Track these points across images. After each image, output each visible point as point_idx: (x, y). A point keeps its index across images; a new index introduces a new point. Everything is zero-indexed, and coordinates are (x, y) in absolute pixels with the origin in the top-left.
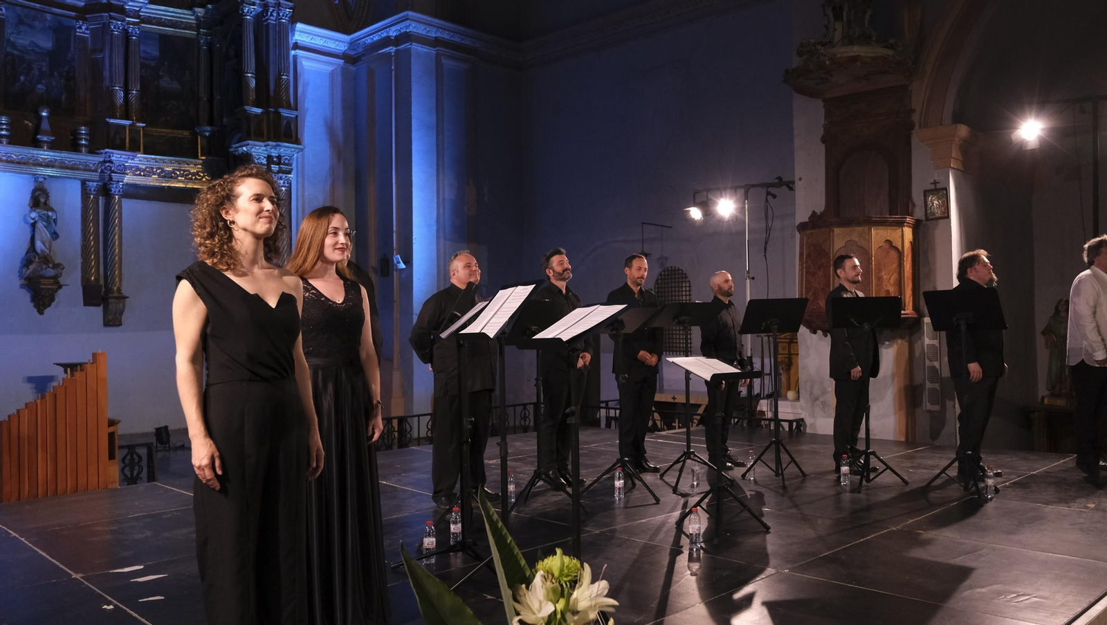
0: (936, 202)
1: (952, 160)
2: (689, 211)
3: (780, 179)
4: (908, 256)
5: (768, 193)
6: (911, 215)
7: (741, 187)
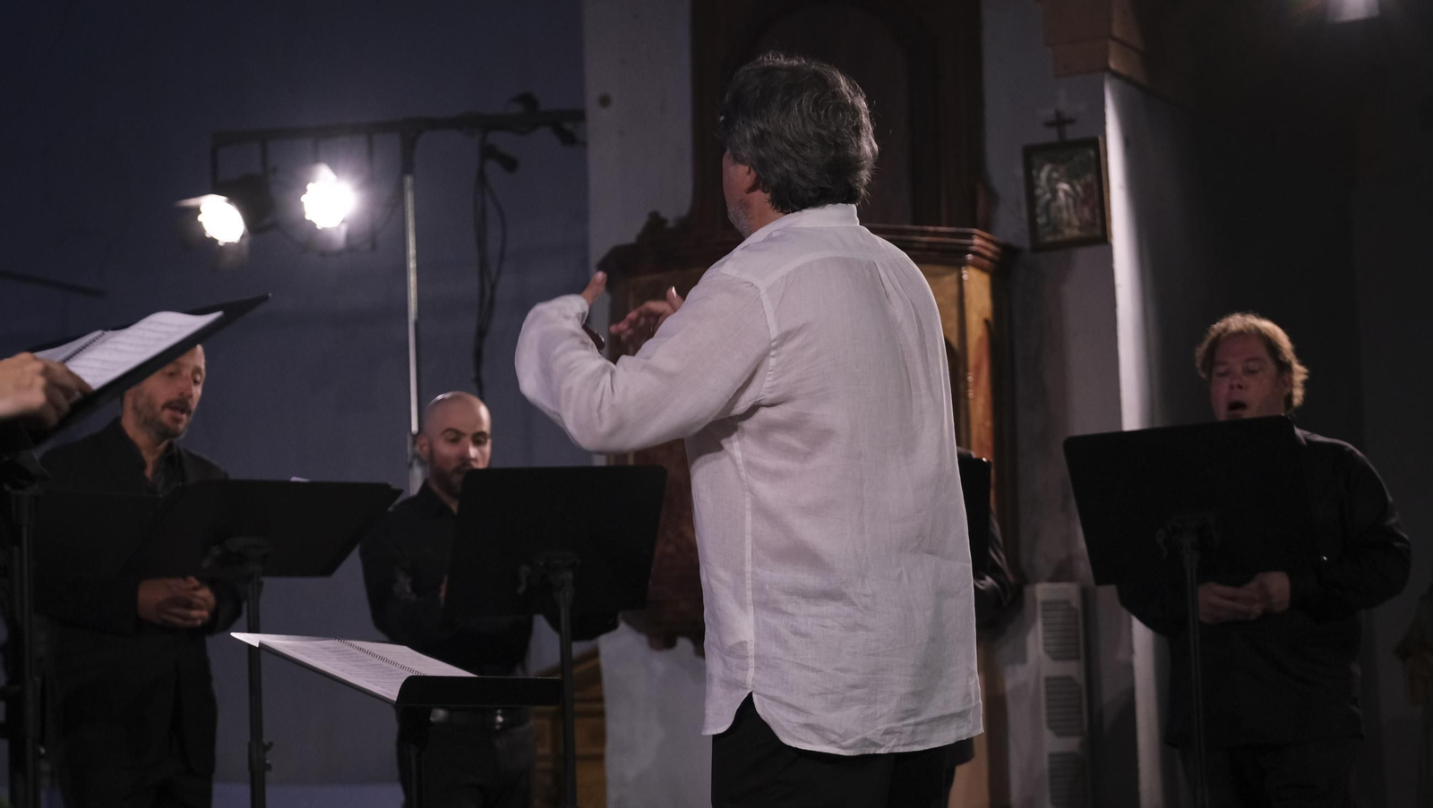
0: (1064, 186)
1: (1113, 46)
2: (197, 211)
3: (528, 100)
4: (978, 368)
5: (488, 152)
6: (987, 227)
7: (386, 127)
